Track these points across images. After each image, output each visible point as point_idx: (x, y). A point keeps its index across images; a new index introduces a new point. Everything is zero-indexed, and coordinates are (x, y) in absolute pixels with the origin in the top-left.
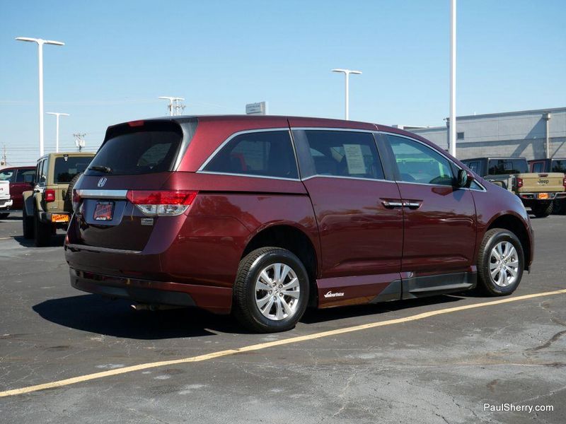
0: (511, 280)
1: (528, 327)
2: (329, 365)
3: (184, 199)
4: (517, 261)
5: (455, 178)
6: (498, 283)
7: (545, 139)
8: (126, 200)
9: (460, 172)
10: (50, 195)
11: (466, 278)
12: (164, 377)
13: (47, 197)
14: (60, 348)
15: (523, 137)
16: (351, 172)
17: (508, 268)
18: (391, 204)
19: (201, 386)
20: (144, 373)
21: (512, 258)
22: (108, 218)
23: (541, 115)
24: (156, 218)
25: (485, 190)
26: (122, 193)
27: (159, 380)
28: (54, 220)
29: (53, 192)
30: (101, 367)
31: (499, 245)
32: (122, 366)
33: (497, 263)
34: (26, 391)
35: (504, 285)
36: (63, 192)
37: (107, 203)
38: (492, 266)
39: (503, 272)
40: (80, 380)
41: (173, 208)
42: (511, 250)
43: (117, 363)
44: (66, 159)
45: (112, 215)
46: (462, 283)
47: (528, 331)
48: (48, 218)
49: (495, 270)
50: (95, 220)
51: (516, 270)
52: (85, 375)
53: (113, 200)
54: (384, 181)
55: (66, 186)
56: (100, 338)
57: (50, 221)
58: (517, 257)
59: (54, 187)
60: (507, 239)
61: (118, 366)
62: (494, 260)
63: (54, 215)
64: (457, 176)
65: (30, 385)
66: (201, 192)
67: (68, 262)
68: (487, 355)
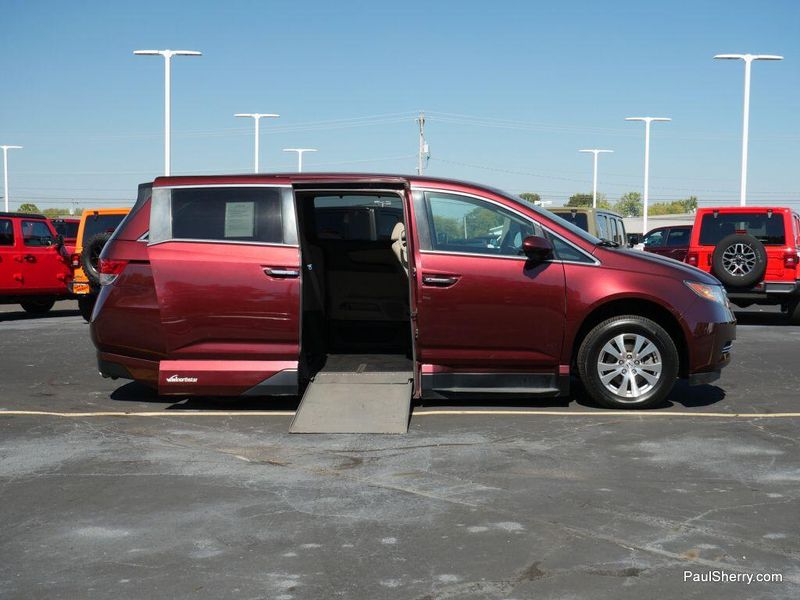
0: (647, 389)
11: (552, 381)
16: (228, 235)
17: (640, 372)
21: (649, 359)
25: (597, 263)
31: (619, 338)
33: (617, 364)
42: (646, 347)
49: (611, 374)
51: (657, 376)
58: (658, 357)
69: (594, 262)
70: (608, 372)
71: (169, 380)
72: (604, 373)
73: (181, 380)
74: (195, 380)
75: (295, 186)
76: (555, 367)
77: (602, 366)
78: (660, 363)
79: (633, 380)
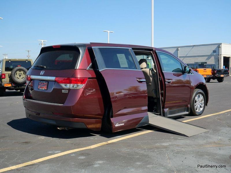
0: (202, 109)
1: (221, 129)
2: (152, 149)
3: (82, 81)
4: (203, 102)
5: (183, 70)
6: (197, 111)
7: (219, 55)
8: (55, 81)
9: (185, 67)
10: (3, 76)
11: (186, 110)
12: (83, 157)
13: (2, 76)
14: (26, 143)
15: (209, 54)
16: (121, 67)
17: (200, 105)
18: (141, 80)
19: (102, 162)
20: (72, 155)
21: (202, 100)
22: (46, 89)
23: (217, 45)
24: (69, 90)
25: (193, 74)
26: (53, 78)
27: (81, 159)
28: (5, 86)
29: (5, 75)
30: (50, 152)
31: (198, 96)
32: (60, 152)
33: (197, 103)
34: (19, 167)
35: (199, 111)
36: (9, 75)
37: (45, 82)
38: (195, 104)
39: (199, 106)
40: (44, 160)
41: (77, 85)
42: (202, 97)
43: (57, 150)
44: (10, 61)
45: (47, 88)
46: (185, 112)
47: (222, 131)
48: (3, 85)
49: (196, 106)
50: (39, 89)
51: (203, 105)
52: (44, 157)
53: (48, 81)
54: (136, 70)
55: (10, 72)
56: (43, 138)
57: (4, 86)
58: (203, 100)
59: (5, 73)
60: (200, 93)
61: (57, 152)
62: (196, 102)
63: (5, 84)
64: (184, 69)
65: (20, 163)
66: (89, 78)
67: (25, 107)
68: (214, 142)
69: (192, 74)
71: (116, 126)
72: (195, 106)
73: (119, 125)
74: (123, 124)
76: (187, 106)
79: (200, 107)
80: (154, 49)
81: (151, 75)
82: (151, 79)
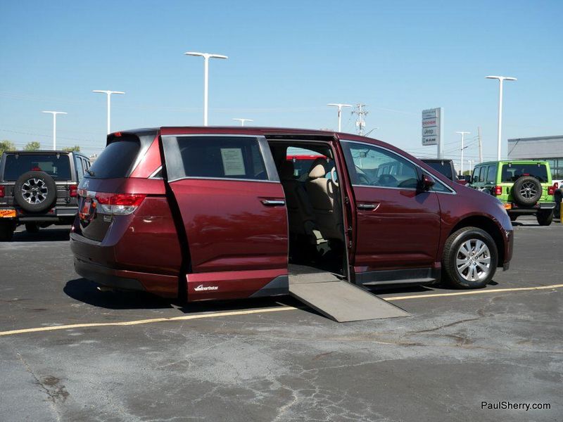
69: (452, 192)
70: (461, 265)
71: (196, 290)
72: (459, 266)
73: (206, 289)
74: (216, 288)
75: (267, 137)
76: (431, 263)
77: (459, 261)
78: (489, 257)
79: (475, 269)
80: (335, 137)
81: (331, 191)
82: (332, 200)
